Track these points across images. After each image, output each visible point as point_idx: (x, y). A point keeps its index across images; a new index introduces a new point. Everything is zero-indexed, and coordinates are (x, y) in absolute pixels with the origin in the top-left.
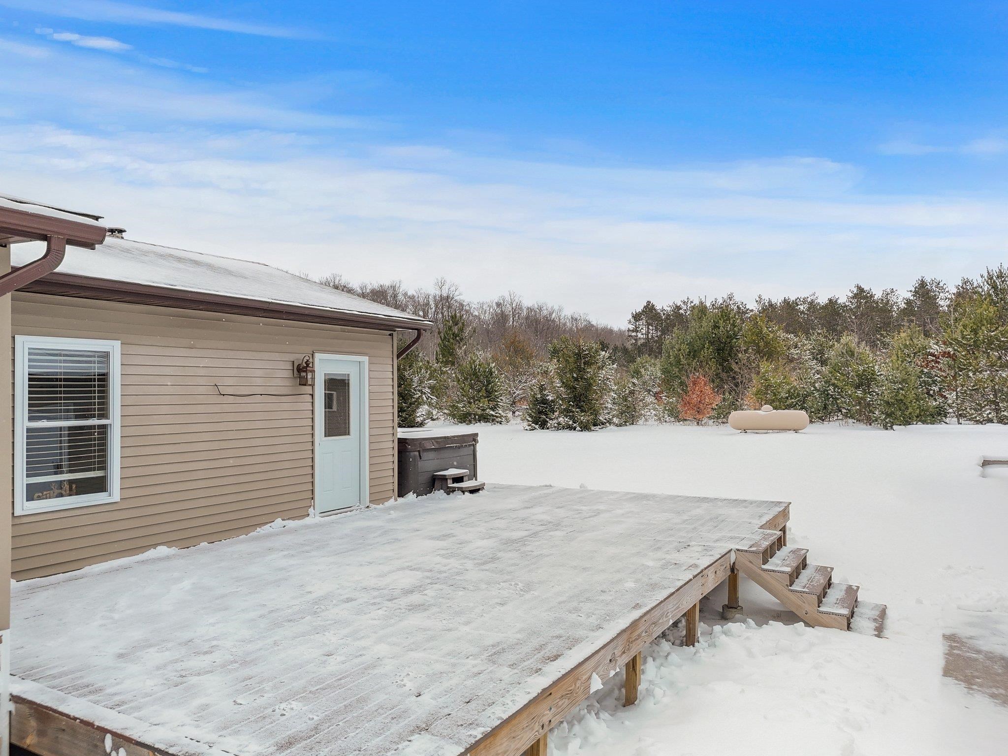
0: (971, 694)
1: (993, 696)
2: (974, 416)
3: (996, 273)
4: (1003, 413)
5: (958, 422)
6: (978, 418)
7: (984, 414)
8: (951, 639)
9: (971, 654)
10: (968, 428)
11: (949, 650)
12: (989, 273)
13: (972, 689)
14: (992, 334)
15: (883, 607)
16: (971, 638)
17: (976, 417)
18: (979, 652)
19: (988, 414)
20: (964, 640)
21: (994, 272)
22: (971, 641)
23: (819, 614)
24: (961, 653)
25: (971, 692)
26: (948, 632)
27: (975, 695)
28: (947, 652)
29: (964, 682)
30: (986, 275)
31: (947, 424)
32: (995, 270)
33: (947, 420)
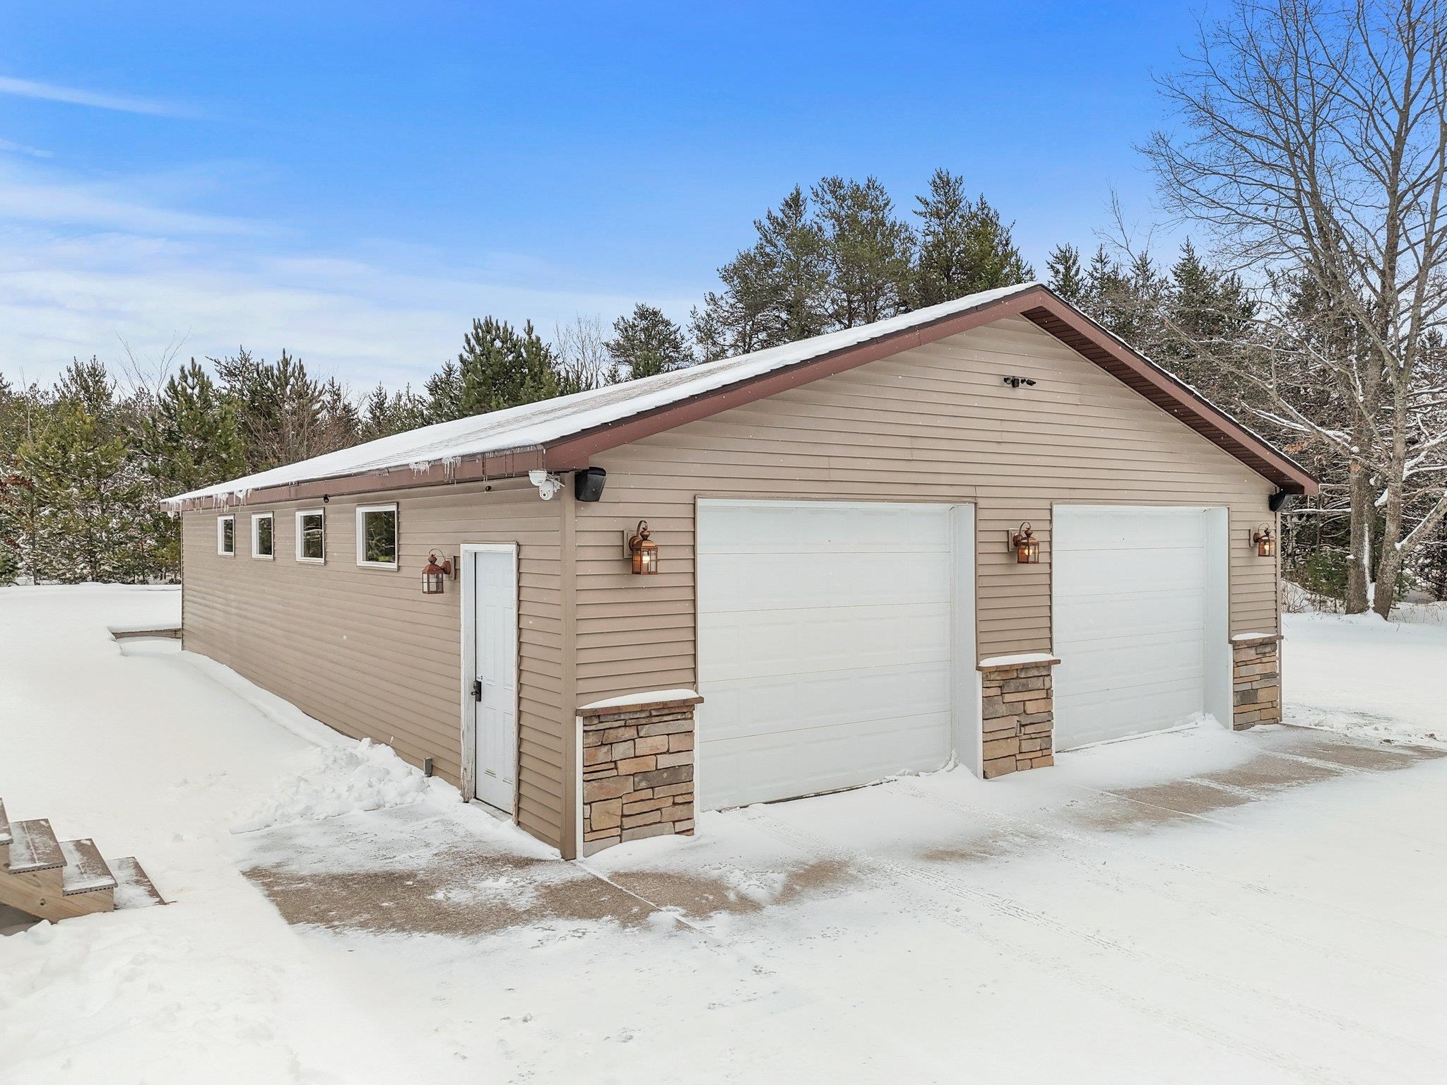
0: (340, 933)
1: (363, 925)
2: (61, 572)
3: (88, 368)
4: (102, 567)
5: (35, 582)
6: (68, 575)
7: (76, 569)
8: (256, 875)
9: (298, 886)
10: (51, 590)
11: (267, 890)
12: (77, 367)
13: (337, 927)
14: (89, 454)
15: (131, 860)
16: (279, 865)
17: (64, 574)
18: (302, 879)
19: (82, 569)
20: (274, 871)
21: (85, 367)
22: (280, 870)
23: (66, 897)
24: (284, 888)
25: (337, 930)
26: (247, 868)
27: (345, 932)
28: (266, 892)
29: (321, 922)
30: (73, 368)
31: (18, 585)
32: (87, 363)
33: (18, 580)
